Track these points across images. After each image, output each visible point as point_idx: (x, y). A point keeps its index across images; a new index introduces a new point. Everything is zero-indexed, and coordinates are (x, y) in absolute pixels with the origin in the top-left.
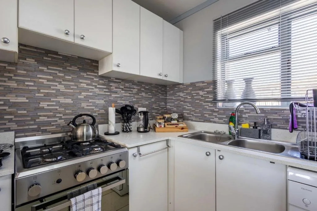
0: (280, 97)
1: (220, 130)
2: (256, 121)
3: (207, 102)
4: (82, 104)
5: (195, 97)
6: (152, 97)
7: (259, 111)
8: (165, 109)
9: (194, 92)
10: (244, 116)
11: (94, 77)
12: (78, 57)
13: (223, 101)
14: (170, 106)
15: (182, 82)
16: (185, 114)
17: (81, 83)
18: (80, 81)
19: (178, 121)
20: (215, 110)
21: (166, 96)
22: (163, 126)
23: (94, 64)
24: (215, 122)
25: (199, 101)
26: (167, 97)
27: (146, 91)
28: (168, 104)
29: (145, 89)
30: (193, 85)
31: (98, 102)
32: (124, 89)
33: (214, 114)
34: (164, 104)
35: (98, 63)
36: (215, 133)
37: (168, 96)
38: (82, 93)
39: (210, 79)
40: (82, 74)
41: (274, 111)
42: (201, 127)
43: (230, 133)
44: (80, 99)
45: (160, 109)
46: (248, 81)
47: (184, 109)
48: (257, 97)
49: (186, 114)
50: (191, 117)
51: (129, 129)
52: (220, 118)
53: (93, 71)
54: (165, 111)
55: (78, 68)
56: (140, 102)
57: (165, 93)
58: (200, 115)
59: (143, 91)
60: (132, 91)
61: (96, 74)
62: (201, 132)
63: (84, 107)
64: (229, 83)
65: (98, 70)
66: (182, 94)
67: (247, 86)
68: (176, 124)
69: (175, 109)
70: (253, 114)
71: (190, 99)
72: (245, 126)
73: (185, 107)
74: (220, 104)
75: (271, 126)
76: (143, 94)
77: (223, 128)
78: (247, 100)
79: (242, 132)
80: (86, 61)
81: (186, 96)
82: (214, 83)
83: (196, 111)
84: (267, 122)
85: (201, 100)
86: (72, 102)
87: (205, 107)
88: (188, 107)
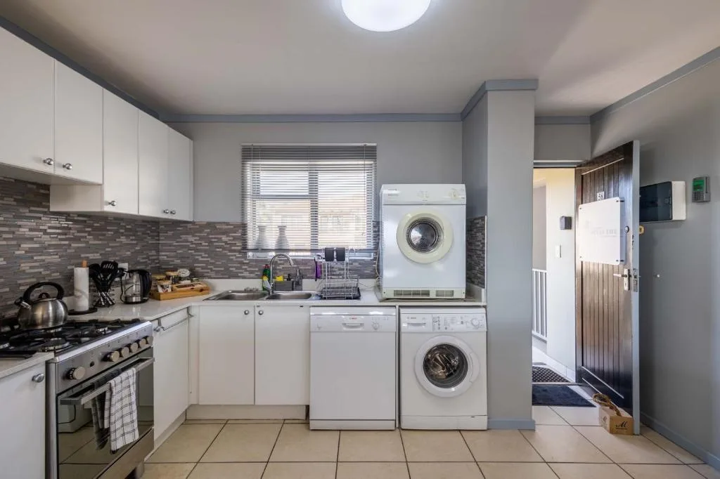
0: (310, 248)
1: (251, 287)
2: (289, 272)
3: (235, 251)
4: (22, 265)
5: (215, 244)
6: (137, 244)
7: (292, 262)
8: (157, 261)
9: (213, 236)
10: (278, 268)
11: (41, 215)
12: (16, 180)
13: (255, 250)
14: (168, 257)
15: (191, 220)
16: (197, 269)
17: (20, 226)
18: (19, 223)
19: (192, 281)
20: (245, 262)
21: (159, 240)
22: (169, 290)
23: (42, 191)
24: (244, 278)
25: (221, 250)
26: (160, 242)
27: (126, 233)
28: (160, 253)
29: (127, 230)
30: (211, 225)
31: (48, 259)
32: (92, 232)
33: (244, 267)
34: (155, 254)
35: (49, 190)
36: (245, 291)
37: (163, 240)
38: (22, 246)
39: (238, 220)
40: (21, 210)
41: (305, 262)
42: (223, 285)
43: (264, 289)
44: (19, 257)
45: (149, 262)
46: (282, 229)
47: (197, 261)
48: (291, 248)
49: (200, 269)
50: (208, 272)
51: (111, 301)
52: (251, 272)
53: (39, 205)
54: (158, 265)
55: (15, 200)
56: (117, 253)
57: (155, 234)
58: (222, 269)
59: (122, 234)
60: (104, 235)
61: (46, 210)
62: (228, 292)
63: (24, 270)
64: (262, 229)
65: (49, 202)
66: (191, 238)
67: (281, 234)
68: (189, 286)
69: (179, 261)
70: (287, 265)
71: (207, 246)
72: (280, 279)
73: (197, 257)
74: (250, 254)
75: (302, 277)
76: (123, 239)
77: (256, 284)
78: (281, 250)
79: (277, 286)
80: (29, 186)
81: (200, 242)
82: (243, 226)
83: (217, 263)
84: (300, 273)
85: (224, 249)
86: (5, 263)
87: (232, 257)
88: (202, 257)
